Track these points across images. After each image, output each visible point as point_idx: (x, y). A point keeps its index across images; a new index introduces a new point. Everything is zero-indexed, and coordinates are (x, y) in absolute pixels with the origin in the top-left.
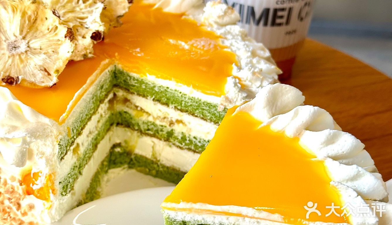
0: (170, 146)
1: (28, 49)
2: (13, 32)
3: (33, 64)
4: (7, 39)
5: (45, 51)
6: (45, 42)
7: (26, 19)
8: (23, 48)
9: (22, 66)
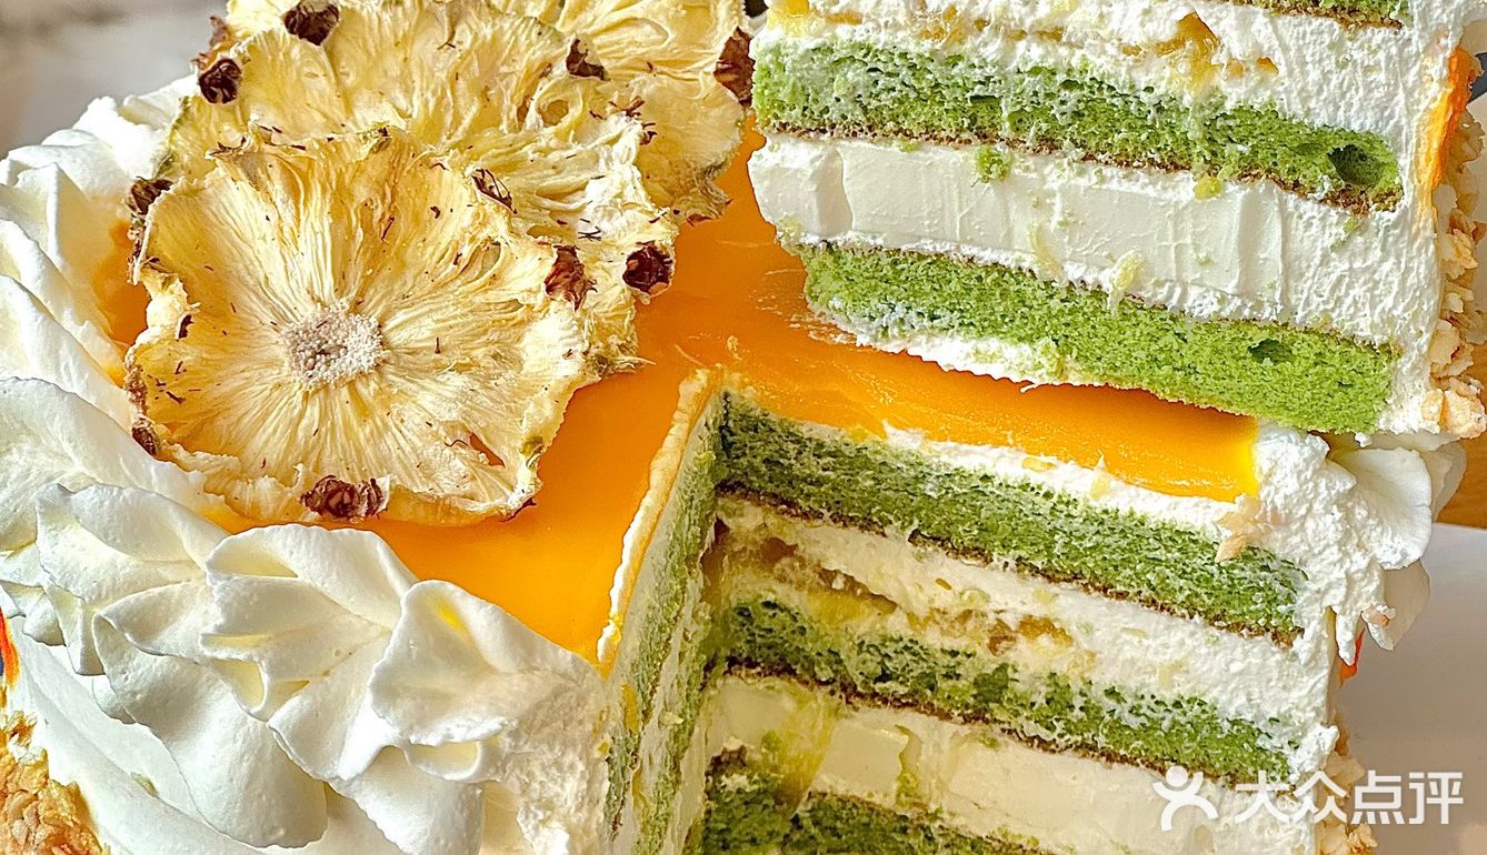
0: (993, 744)
1: (384, 354)
2: (306, 285)
3: (414, 418)
4: (280, 319)
5: (456, 357)
6: (454, 317)
7: (354, 219)
8: (361, 352)
9: (368, 431)
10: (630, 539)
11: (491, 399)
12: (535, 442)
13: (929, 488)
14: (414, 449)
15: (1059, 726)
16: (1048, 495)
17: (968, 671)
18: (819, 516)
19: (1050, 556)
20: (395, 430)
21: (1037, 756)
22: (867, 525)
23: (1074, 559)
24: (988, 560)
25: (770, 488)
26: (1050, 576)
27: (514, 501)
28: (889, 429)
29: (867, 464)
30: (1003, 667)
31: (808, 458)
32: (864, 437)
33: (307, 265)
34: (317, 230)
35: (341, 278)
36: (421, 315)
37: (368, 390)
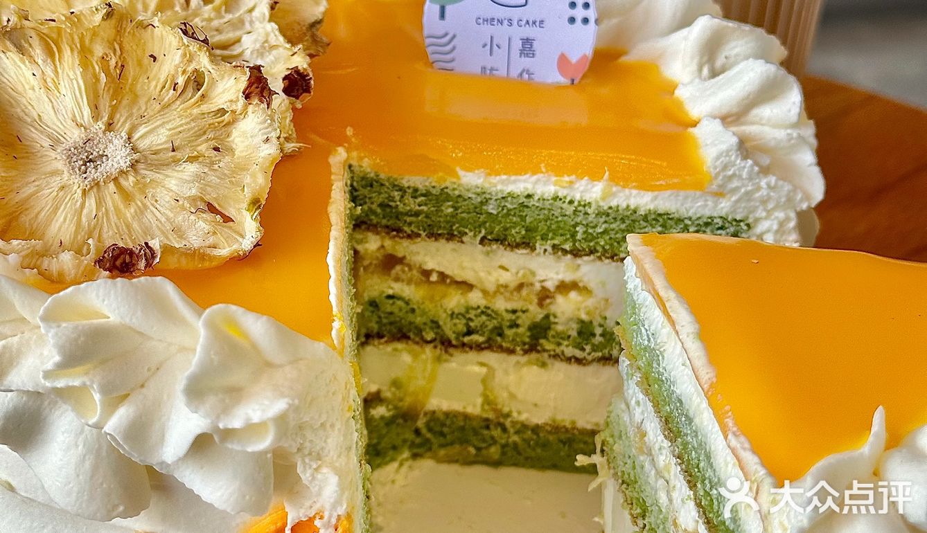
0: (544, 365)
1: (136, 156)
2: (70, 116)
3: (165, 198)
4: (56, 142)
5: (187, 153)
6: (181, 125)
7: (97, 68)
8: (119, 157)
9: (132, 210)
10: (330, 260)
11: (219, 178)
12: (255, 203)
13: (491, 208)
14: (168, 219)
15: (588, 348)
16: (571, 202)
17: (525, 321)
18: (419, 235)
19: (574, 241)
20: (151, 207)
21: (574, 369)
22: (450, 237)
23: (591, 241)
24: (533, 249)
25: (384, 222)
26: (576, 253)
27: (247, 244)
28: (461, 173)
29: (448, 198)
30: (547, 317)
31: (408, 199)
32: (445, 181)
33: (69, 102)
34: (72, 77)
35: (95, 108)
36: (158, 127)
37: (129, 182)
